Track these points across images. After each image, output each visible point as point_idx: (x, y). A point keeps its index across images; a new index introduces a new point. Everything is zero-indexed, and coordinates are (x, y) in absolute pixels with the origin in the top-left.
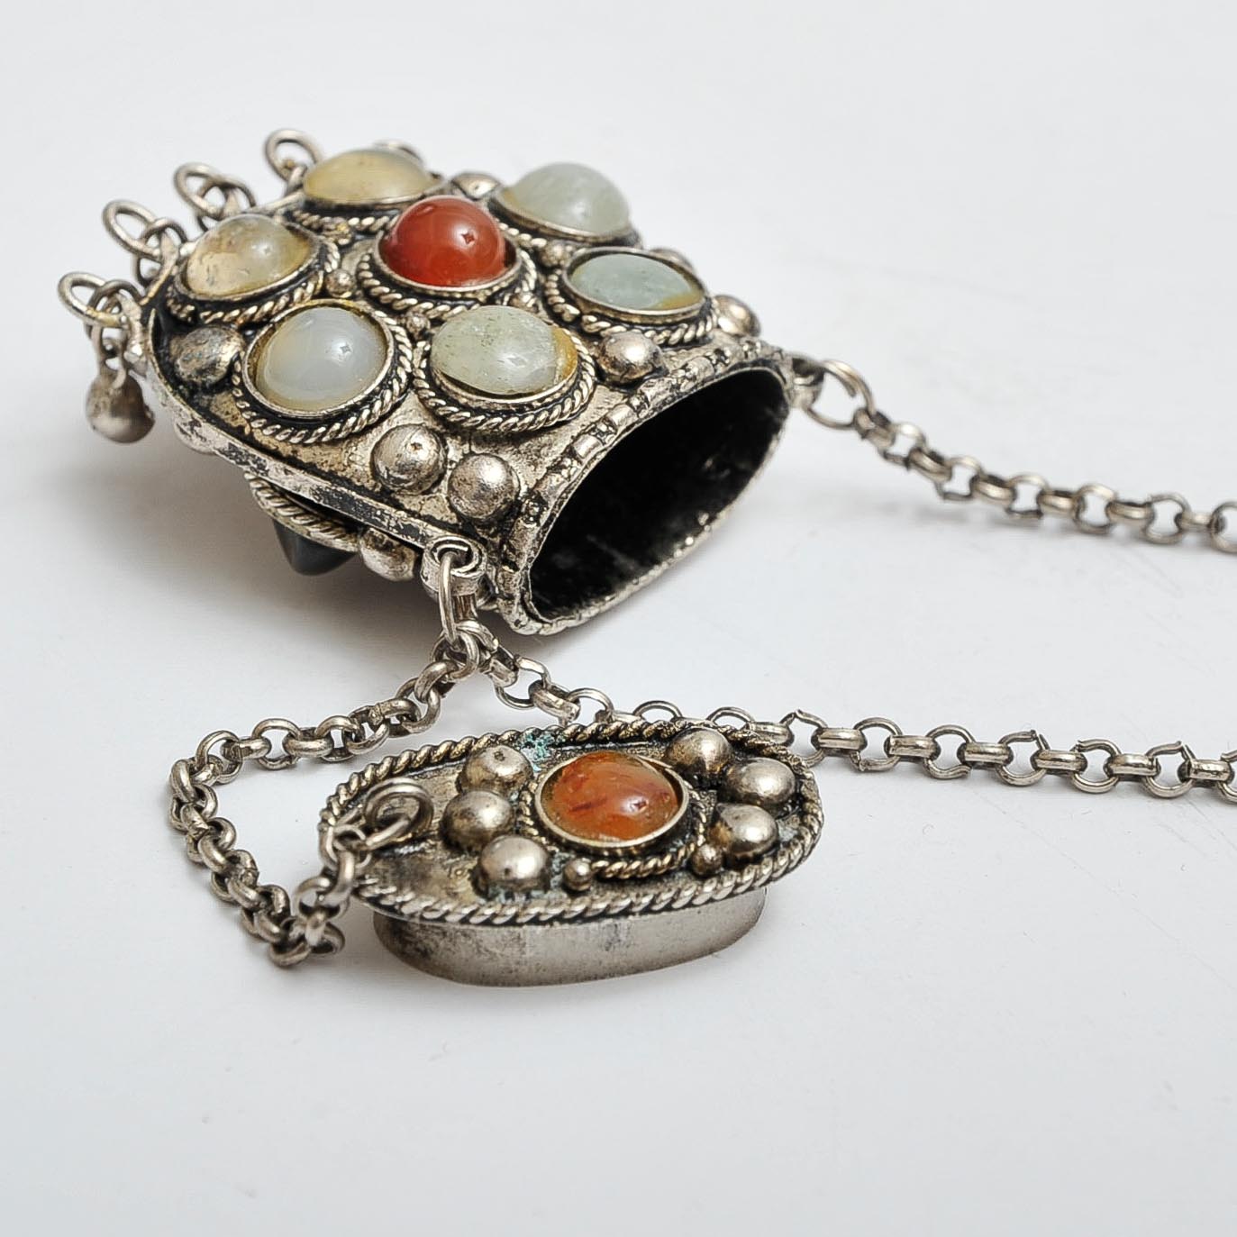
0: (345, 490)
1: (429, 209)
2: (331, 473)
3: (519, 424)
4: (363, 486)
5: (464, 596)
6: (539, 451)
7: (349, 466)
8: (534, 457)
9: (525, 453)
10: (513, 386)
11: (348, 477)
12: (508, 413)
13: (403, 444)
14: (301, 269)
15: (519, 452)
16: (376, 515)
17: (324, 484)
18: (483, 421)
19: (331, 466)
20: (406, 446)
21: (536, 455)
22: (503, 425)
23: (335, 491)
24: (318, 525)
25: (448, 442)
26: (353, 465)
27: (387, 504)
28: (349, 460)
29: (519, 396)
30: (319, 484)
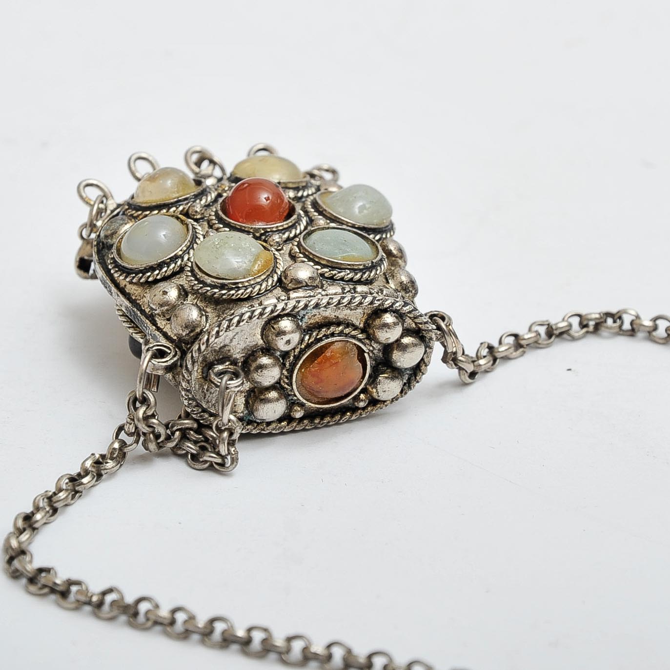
0: (136, 310)
1: (246, 185)
2: (135, 300)
3: (218, 293)
4: (144, 310)
5: (154, 375)
6: (224, 311)
7: (143, 298)
8: (221, 313)
9: (218, 310)
10: (219, 272)
11: (141, 304)
12: (213, 287)
13: (159, 290)
14: (180, 198)
15: (216, 309)
16: (144, 326)
17: (129, 305)
18: (201, 288)
19: (136, 296)
20: (160, 291)
21: (222, 312)
22: (210, 291)
23: (132, 309)
24: (133, 329)
25: (189, 296)
26: (144, 298)
27: (150, 321)
28: (144, 295)
29: (223, 279)
30: (127, 304)
